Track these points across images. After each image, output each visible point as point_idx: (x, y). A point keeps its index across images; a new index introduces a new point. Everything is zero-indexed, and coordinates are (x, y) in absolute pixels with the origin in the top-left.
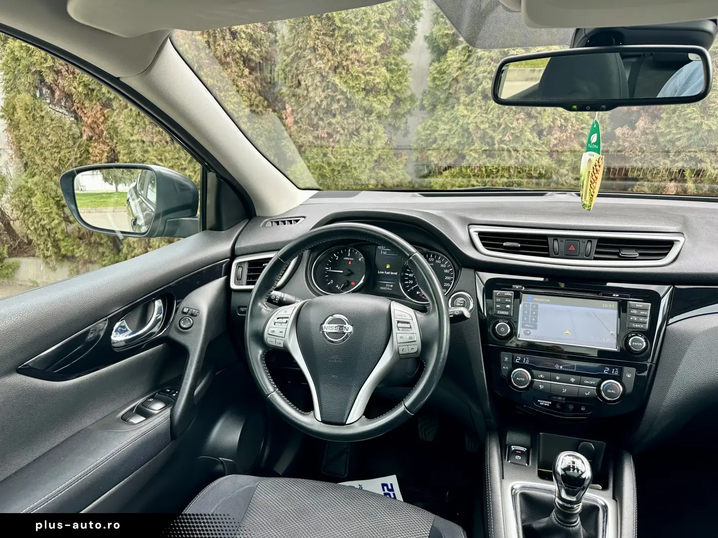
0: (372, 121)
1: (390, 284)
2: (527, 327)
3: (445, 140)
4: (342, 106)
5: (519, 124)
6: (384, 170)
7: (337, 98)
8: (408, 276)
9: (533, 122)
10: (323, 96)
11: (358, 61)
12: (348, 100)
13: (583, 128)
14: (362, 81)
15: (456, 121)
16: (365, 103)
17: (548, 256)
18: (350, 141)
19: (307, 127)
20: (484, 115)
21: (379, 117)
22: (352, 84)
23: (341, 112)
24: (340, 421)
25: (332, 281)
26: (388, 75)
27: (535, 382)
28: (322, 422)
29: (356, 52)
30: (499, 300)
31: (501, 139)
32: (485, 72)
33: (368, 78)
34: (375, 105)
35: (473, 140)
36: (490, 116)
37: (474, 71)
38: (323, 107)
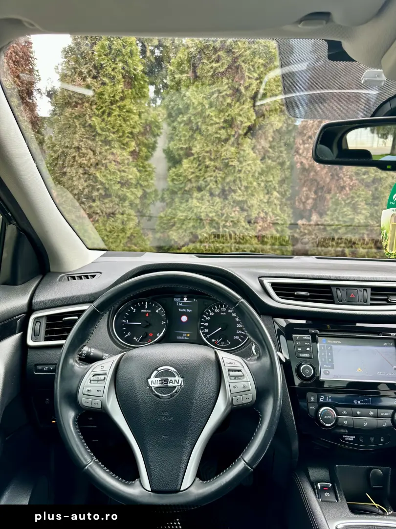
0: (125, 207)
1: (187, 334)
2: (326, 368)
3: (183, 224)
4: (101, 194)
5: (236, 215)
6: (135, 245)
7: (98, 187)
8: (203, 325)
9: (245, 214)
10: (85, 185)
11: (115, 161)
12: (106, 190)
13: (277, 220)
14: (118, 176)
15: (191, 211)
16: (120, 193)
17: (333, 303)
18: (107, 221)
19: (70, 208)
20: (211, 207)
21: (131, 205)
22: (109, 177)
23: (99, 198)
24: (174, 488)
25: (129, 334)
26: (138, 174)
27: (340, 419)
28: (152, 491)
29: (113, 154)
30: (299, 343)
31: (224, 225)
32: (211, 176)
33: (123, 174)
34: (128, 194)
35: (203, 224)
36: (216, 208)
37: (203, 176)
38: (85, 193)
